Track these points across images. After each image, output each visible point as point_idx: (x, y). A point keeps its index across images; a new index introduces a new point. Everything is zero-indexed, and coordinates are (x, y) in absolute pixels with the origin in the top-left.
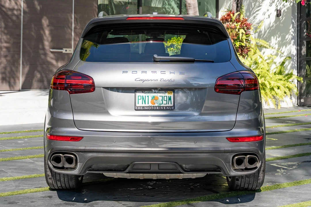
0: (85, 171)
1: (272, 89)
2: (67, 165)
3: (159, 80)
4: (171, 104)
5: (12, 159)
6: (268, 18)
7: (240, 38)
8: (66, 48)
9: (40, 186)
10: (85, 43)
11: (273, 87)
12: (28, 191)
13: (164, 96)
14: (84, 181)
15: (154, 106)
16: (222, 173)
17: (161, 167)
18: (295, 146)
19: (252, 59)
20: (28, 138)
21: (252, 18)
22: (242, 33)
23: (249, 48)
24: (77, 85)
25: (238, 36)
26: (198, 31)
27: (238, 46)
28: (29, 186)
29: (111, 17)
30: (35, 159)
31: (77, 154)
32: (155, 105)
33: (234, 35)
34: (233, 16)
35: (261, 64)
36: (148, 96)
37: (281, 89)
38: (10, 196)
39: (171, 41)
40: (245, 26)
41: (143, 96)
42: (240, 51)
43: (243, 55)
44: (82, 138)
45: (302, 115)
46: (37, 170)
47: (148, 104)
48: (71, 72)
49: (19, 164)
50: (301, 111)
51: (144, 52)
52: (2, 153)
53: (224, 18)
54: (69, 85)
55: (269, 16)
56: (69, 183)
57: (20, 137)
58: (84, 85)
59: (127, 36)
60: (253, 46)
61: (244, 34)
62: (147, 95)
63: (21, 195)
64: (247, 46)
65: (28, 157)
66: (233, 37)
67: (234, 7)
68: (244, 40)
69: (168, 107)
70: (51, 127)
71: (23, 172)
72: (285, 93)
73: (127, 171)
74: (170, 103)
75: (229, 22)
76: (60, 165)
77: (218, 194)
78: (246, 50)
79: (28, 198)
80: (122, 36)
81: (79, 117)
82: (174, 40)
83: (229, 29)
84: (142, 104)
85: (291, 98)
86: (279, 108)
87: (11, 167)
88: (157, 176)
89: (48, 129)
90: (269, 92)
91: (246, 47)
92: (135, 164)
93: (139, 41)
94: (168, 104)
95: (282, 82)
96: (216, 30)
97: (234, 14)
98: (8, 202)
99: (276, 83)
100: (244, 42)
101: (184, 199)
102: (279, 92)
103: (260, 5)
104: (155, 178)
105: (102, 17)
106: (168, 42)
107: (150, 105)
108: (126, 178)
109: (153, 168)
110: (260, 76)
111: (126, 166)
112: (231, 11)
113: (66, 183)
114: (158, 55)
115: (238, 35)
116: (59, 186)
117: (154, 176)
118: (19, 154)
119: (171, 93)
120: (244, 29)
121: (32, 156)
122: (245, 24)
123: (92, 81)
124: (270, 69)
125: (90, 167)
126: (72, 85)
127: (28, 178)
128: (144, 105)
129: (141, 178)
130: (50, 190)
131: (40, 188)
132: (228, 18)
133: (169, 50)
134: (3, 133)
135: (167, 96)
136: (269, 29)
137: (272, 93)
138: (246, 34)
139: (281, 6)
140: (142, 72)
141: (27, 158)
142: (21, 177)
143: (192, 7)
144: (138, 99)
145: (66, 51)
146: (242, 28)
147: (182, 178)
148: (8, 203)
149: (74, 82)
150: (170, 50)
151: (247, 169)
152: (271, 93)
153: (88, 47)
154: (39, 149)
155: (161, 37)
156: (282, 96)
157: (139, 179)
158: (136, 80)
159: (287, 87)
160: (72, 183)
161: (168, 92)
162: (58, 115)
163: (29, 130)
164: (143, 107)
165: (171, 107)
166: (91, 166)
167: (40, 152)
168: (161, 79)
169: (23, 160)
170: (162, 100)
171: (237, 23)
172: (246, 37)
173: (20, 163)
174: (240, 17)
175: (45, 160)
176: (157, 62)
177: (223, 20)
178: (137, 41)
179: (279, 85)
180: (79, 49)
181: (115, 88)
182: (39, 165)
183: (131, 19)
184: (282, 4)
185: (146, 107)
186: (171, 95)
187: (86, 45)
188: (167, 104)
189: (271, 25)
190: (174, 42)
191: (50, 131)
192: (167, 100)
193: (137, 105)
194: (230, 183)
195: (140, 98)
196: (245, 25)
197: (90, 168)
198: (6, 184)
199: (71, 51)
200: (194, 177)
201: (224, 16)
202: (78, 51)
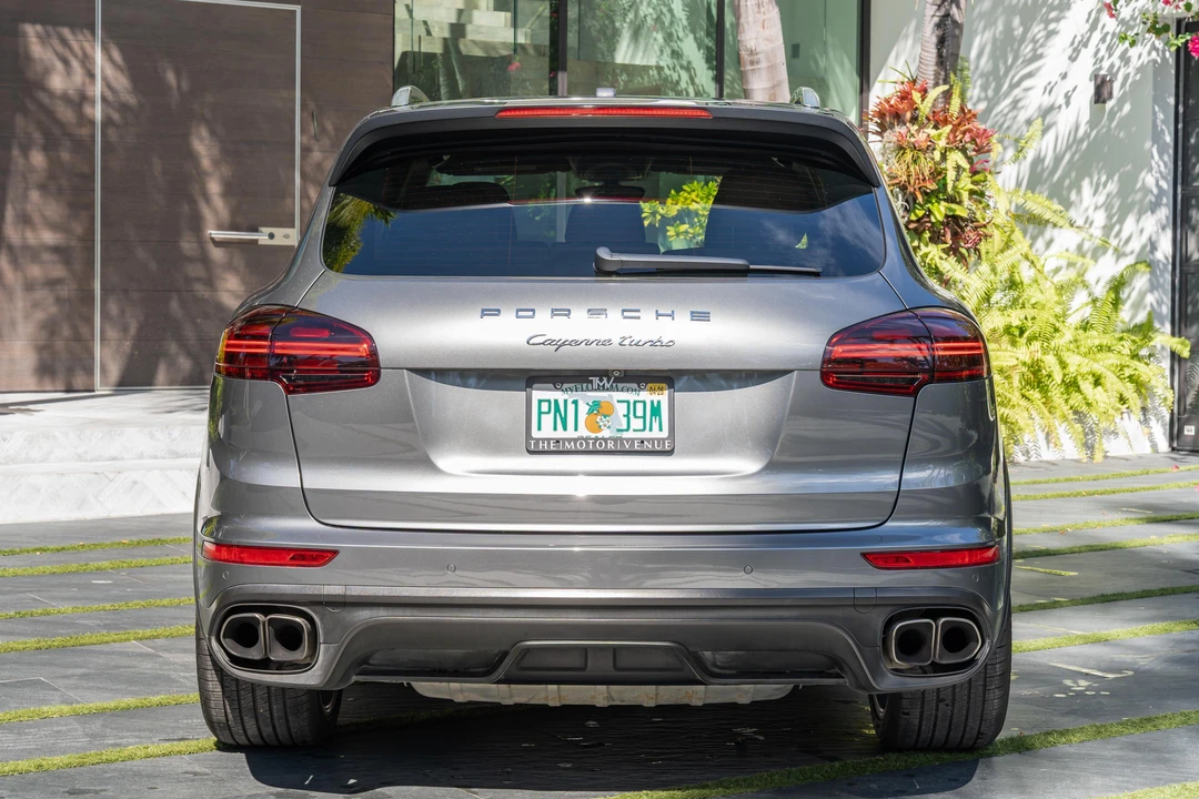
0: (346, 676)
1: (1071, 385)
2: (280, 654)
3: (616, 341)
4: (661, 430)
5: (72, 642)
6: (1064, 106)
7: (949, 189)
8: (272, 226)
9: (181, 734)
10: (343, 208)
11: (1075, 378)
12: (138, 753)
13: (635, 402)
14: (342, 719)
15: (596, 439)
16: (846, 681)
17: (624, 661)
18: (1142, 597)
19: (994, 270)
20: (129, 567)
21: (1004, 104)
22: (958, 168)
23: (985, 226)
24: (312, 360)
25: (939, 177)
26: (775, 159)
27: (941, 218)
28: (142, 734)
29: (445, 105)
30: (159, 642)
31: (314, 611)
32: (600, 435)
33: (927, 173)
34: (923, 100)
35: (1032, 290)
36: (575, 402)
37: (1108, 385)
38: (73, 770)
39: (682, 199)
40: (968, 140)
41: (556, 401)
42: (949, 236)
43: (960, 253)
44: (335, 553)
45: (1181, 484)
46: (169, 680)
47: (576, 429)
48: (290, 312)
49: (102, 660)
50: (1181, 468)
51: (564, 241)
52: (36, 622)
53: (887, 106)
54: (285, 359)
55: (1068, 97)
56: (287, 721)
57: (100, 563)
58: (339, 362)
59: (510, 178)
60: (1001, 218)
61: (964, 170)
62: (570, 397)
63: (113, 766)
64: (978, 216)
65: (132, 636)
66: (922, 184)
67: (927, 65)
68: (965, 195)
69: (648, 440)
70: (218, 513)
71: (118, 687)
72: (1122, 400)
73: (500, 673)
74: (656, 426)
75: (908, 125)
76: (255, 653)
77: (837, 764)
78: (971, 235)
79: (137, 775)
80: (490, 179)
81: (322, 479)
82: (693, 195)
83: (908, 151)
84: (555, 429)
85: (1145, 421)
86: (1098, 457)
87: (70, 671)
88: (609, 693)
89: (208, 522)
90: (1059, 395)
91: (972, 222)
92: (529, 650)
93: (556, 198)
94: (651, 430)
95: (1112, 359)
96: (831, 156)
97: (924, 92)
98: (66, 790)
99: (1086, 361)
100: (966, 202)
101: (708, 779)
102: (1098, 398)
103: (1039, 52)
104: (601, 702)
105: (407, 109)
106: (669, 201)
107: (583, 432)
108: (497, 701)
109: (597, 665)
110: (1025, 335)
111: (497, 655)
112: (914, 82)
113: (277, 724)
114: (613, 251)
115: (940, 174)
116: (249, 733)
117: (598, 695)
118: (99, 625)
119: (662, 389)
120: (964, 150)
121: (148, 632)
122: (970, 130)
123: (369, 346)
124: (1068, 310)
125: (365, 661)
126: (293, 360)
127: (137, 707)
128: (560, 434)
129: (551, 704)
130: (219, 749)
131: (182, 743)
132: (901, 107)
133: (671, 231)
134: (36, 550)
135: (644, 402)
136: (1074, 147)
137: (1071, 402)
138: (974, 172)
139: (1115, 58)
140: (555, 312)
141: (128, 640)
142: (112, 704)
143: (763, 65)
144: (540, 413)
145: (271, 236)
146: (957, 148)
147: (700, 703)
148: (68, 792)
149: (301, 349)
150: (678, 235)
151: (938, 669)
152: (1067, 401)
153: (353, 219)
154: (172, 607)
155: (635, 181)
156: (1111, 412)
157: (544, 708)
158: (531, 342)
159: (1130, 377)
160: (300, 725)
161: (650, 385)
162: (244, 469)
163: (135, 539)
164: (558, 442)
165: (659, 440)
166: (368, 658)
167: (176, 618)
168: (624, 338)
169: (117, 645)
170: (627, 416)
171: (936, 127)
172: (973, 183)
173: (103, 656)
174: (949, 104)
175: (198, 639)
176: (609, 274)
177: (885, 115)
178: (548, 197)
179: (1098, 368)
180: (319, 228)
181: (456, 373)
182: (175, 663)
183: (513, 113)
184: (1118, 53)
185: (569, 440)
186: (660, 398)
187: (346, 214)
188: (644, 430)
189: (1081, 133)
190: (693, 201)
191: (217, 530)
192: (644, 417)
193: (535, 434)
194: (880, 723)
195: (545, 407)
196: (967, 135)
197: (362, 664)
198: (55, 729)
199: (287, 237)
200: (745, 700)
201: (888, 101)
202: (317, 233)
